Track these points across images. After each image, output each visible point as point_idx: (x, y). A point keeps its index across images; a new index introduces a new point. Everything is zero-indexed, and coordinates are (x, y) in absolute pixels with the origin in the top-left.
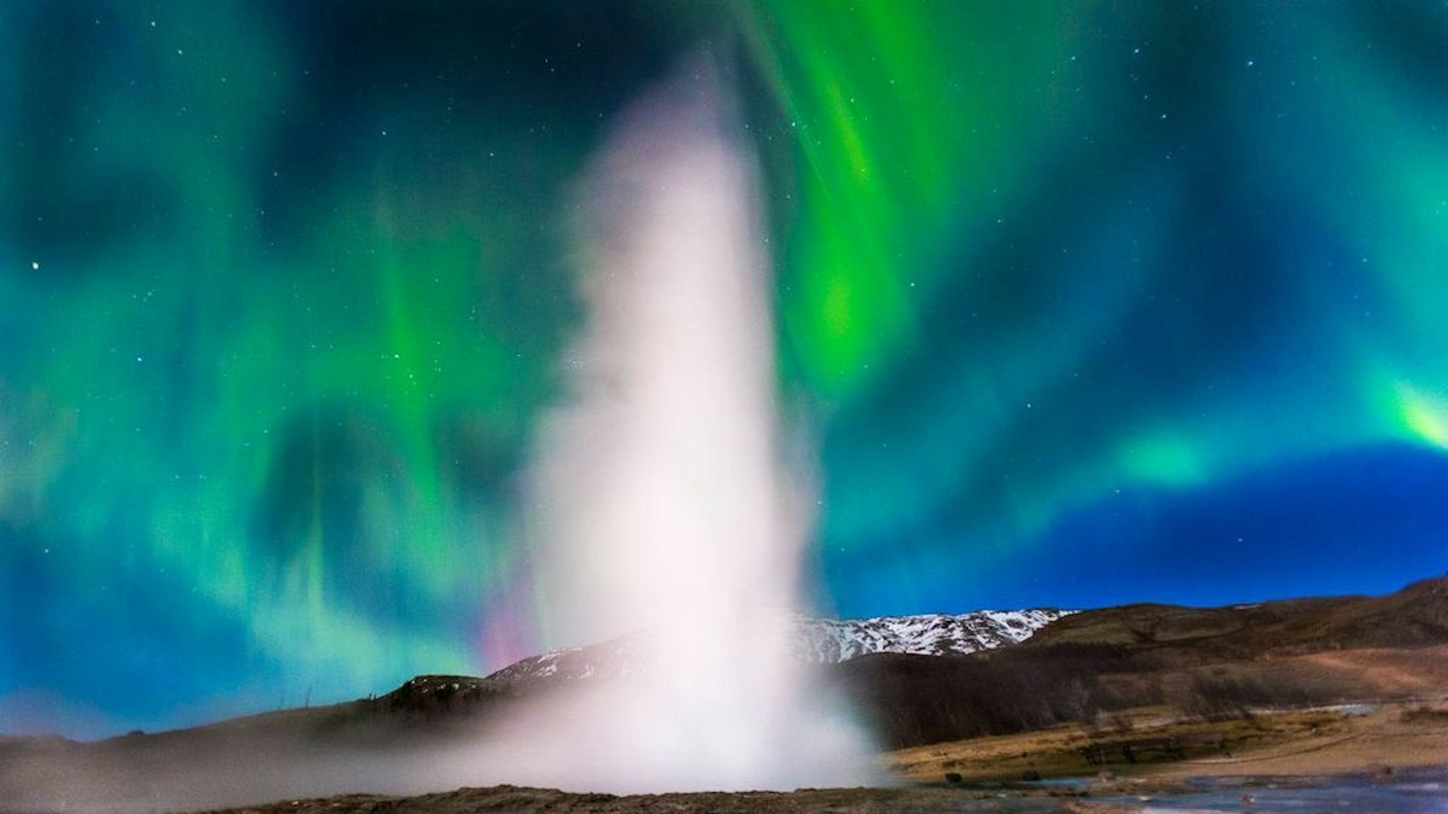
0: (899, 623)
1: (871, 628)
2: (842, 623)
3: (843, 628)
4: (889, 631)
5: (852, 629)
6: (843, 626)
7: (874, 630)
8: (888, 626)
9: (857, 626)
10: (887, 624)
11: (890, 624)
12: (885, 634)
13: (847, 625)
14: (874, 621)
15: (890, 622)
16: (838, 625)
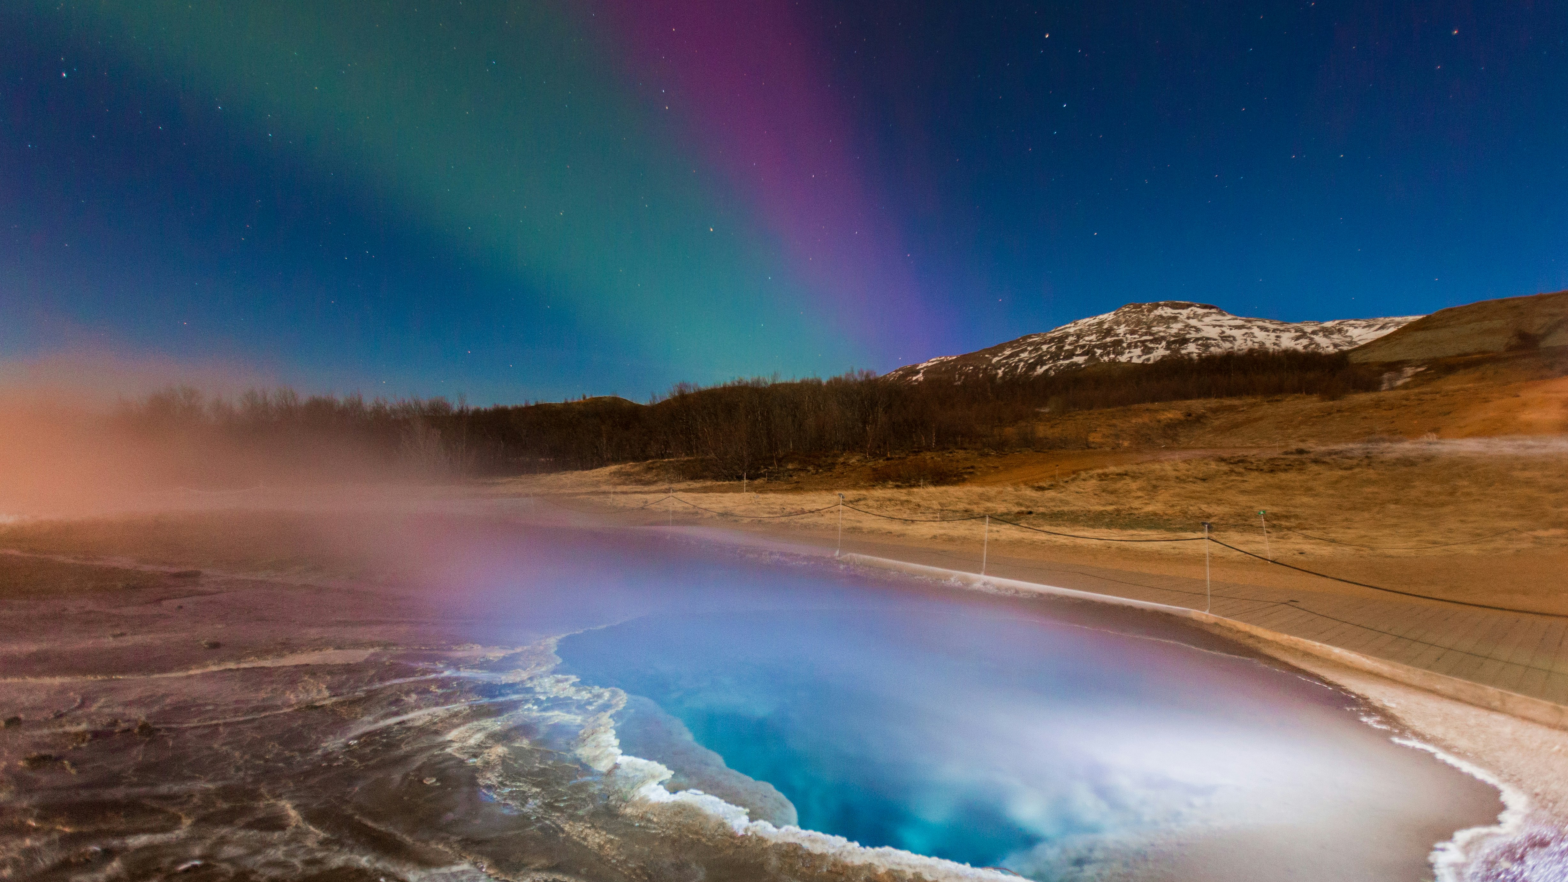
0: (1364, 327)
1: (1321, 334)
2: (1282, 328)
3: (1281, 334)
4: (1346, 337)
5: (1293, 334)
6: (1281, 331)
7: (1325, 336)
8: (1347, 331)
9: (1302, 331)
10: (1345, 328)
11: (1351, 328)
12: (1337, 341)
13: (1288, 331)
14: (1328, 324)
15: (1351, 325)
16: (1274, 331)
